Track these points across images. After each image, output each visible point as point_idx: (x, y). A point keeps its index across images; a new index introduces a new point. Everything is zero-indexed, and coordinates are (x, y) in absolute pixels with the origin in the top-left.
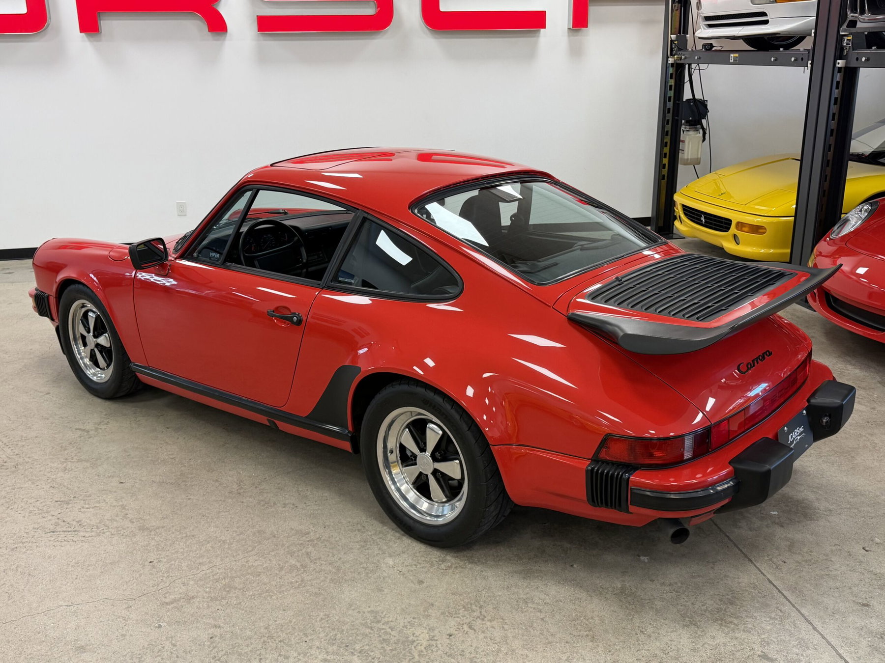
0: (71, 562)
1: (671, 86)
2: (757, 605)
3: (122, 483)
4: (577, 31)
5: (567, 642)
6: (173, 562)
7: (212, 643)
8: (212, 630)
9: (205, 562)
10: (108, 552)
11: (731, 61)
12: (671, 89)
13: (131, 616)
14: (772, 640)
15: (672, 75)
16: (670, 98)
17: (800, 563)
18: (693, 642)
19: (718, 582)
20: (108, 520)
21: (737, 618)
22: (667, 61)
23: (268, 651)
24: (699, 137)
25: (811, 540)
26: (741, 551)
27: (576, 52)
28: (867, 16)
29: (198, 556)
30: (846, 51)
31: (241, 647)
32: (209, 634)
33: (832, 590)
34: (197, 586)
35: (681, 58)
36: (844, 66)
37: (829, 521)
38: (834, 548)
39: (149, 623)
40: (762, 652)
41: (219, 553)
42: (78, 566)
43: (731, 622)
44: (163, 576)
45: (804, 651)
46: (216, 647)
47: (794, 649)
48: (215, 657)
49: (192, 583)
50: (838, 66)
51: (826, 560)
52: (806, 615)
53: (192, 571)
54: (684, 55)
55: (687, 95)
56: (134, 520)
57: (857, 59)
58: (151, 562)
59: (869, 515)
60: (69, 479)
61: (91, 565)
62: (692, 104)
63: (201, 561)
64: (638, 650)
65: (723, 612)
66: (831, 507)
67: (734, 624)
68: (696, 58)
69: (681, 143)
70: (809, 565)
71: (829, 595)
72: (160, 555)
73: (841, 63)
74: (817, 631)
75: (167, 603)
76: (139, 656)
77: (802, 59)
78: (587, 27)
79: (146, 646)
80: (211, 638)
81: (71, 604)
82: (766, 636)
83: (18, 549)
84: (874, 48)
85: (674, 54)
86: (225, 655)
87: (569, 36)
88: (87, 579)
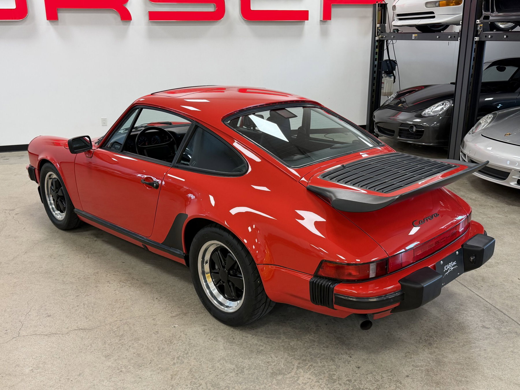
0: (113, 300)
1: (377, 52)
2: (474, 305)
3: (124, 263)
4: (325, 22)
5: (386, 325)
6: (169, 298)
7: (205, 333)
8: (203, 327)
9: (186, 297)
10: (131, 295)
11: (413, 38)
12: (376, 54)
13: (157, 323)
14: (485, 320)
15: (377, 46)
16: (376, 59)
17: (489, 286)
18: (448, 322)
19: (452, 296)
20: (124, 280)
21: (466, 311)
22: (375, 38)
23: (236, 335)
24: (392, 80)
25: (492, 276)
26: (459, 282)
27: (324, 33)
28: (495, 13)
29: (181, 294)
30: (479, 32)
31: (222, 334)
32: (202, 329)
33: (508, 298)
34: (187, 308)
35: (383, 37)
36: (478, 40)
37: (498, 268)
38: (504, 279)
39: (168, 325)
40: (482, 325)
41: (191, 293)
42: (117, 302)
43: (464, 313)
44: (167, 305)
45: (502, 324)
46: (208, 334)
47: (497, 323)
48: (210, 339)
49: (183, 307)
50: (475, 40)
51: (502, 285)
52: (499, 309)
53: (181, 301)
54: (384, 35)
55: (386, 57)
56: (139, 280)
57: (486, 36)
58: (157, 298)
59: (517, 264)
60: (93, 262)
61: (125, 302)
62: (388, 62)
63: (183, 297)
64: (422, 327)
65: (458, 309)
66: (498, 262)
67: (465, 314)
68: (392, 37)
69: (382, 84)
70: (494, 287)
71: (507, 300)
72: (160, 295)
73: (477, 39)
74: (506, 315)
75: (174, 316)
76: (170, 340)
77: (455, 37)
78: (331, 20)
79: (171, 336)
80: (204, 330)
81: (121, 319)
82: (482, 318)
83: (80, 296)
84: (494, 31)
85: (378, 35)
86: (214, 337)
87: (320, 24)
88: (125, 308)
